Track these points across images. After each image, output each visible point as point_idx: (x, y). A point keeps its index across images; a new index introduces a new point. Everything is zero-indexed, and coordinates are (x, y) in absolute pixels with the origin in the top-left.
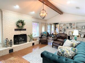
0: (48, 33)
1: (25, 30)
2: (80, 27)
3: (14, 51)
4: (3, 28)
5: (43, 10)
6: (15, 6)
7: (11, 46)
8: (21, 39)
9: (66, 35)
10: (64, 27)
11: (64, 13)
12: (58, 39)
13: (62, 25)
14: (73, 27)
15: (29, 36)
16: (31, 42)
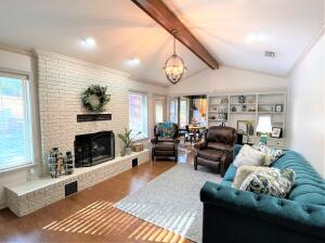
0: (176, 127)
1: (109, 117)
2: (269, 108)
3: (79, 189)
4: (41, 114)
5: (175, 56)
6: (84, 39)
7: (70, 173)
8: (96, 147)
9: (234, 131)
10: (222, 108)
11: (223, 65)
12: (210, 145)
13: (217, 102)
14: (248, 108)
15: (120, 136)
16: (127, 157)
